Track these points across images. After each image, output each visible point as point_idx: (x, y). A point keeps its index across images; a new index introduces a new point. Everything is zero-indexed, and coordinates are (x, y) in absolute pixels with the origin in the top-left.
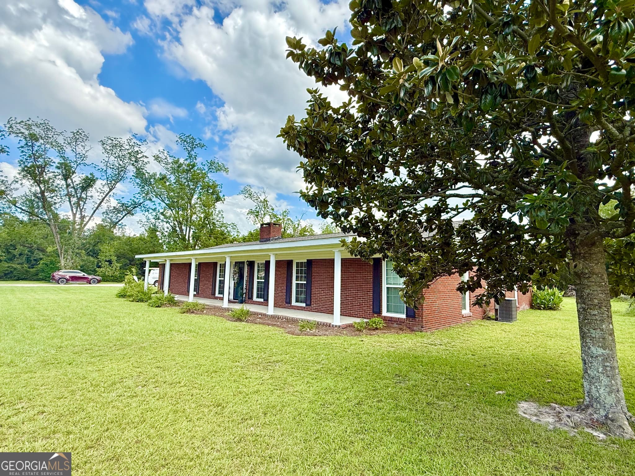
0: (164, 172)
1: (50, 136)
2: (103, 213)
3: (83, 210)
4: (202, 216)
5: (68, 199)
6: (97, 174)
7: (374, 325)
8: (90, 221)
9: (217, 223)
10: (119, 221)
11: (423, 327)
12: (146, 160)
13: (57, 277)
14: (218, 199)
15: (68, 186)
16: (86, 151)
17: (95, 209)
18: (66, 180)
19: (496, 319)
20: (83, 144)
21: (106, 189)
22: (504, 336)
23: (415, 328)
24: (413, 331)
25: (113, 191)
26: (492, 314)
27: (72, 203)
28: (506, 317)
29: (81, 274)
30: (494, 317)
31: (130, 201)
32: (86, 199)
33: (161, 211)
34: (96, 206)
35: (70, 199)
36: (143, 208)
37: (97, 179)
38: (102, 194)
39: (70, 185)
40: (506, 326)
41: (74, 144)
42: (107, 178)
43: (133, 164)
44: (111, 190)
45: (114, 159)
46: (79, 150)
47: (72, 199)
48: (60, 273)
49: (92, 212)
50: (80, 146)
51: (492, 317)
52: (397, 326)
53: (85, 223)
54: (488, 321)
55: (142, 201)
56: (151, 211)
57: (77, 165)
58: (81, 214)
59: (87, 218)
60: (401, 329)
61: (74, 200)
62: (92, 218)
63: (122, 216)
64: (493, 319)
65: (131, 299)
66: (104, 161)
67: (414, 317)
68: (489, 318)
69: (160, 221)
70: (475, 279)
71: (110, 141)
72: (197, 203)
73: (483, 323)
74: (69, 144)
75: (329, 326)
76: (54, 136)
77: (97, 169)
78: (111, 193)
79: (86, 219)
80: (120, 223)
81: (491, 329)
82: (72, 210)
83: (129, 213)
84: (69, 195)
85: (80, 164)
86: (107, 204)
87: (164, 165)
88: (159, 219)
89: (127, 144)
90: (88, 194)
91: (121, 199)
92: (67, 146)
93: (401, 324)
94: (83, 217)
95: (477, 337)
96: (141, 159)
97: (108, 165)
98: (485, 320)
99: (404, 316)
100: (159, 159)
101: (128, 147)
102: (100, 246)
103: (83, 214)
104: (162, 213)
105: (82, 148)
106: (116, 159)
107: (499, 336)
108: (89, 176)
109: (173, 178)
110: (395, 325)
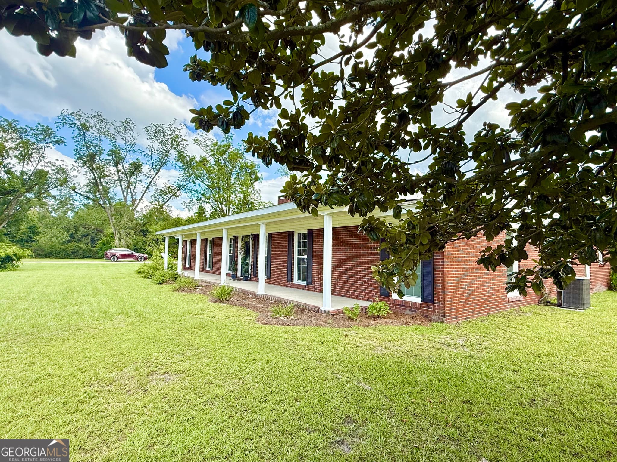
0: (204, 154)
1: (103, 127)
2: (151, 196)
3: (134, 194)
4: (242, 195)
5: (119, 184)
6: (143, 160)
7: (374, 312)
8: (140, 204)
9: (254, 202)
10: (166, 202)
11: (444, 317)
12: (185, 143)
13: (110, 255)
14: (257, 179)
15: (118, 171)
16: (134, 139)
17: (143, 192)
18: (116, 166)
19: (559, 305)
20: (131, 132)
21: (153, 173)
22: (570, 332)
23: (433, 317)
24: (431, 320)
25: (158, 175)
26: (553, 298)
27: (123, 187)
28: (573, 303)
29: (129, 252)
30: (556, 302)
31: (175, 184)
32: (136, 183)
33: (202, 192)
34: (145, 189)
35: (120, 183)
36: (187, 190)
37: (143, 163)
38: (149, 178)
39: (120, 171)
40: (574, 315)
41: (124, 132)
42: (153, 163)
43: (175, 149)
44: (156, 174)
45: (158, 144)
46: (128, 138)
47: (122, 183)
48: (112, 251)
49: (142, 195)
50: (128, 134)
51: (552, 301)
52: (410, 313)
53: (135, 205)
54: (546, 308)
55: (185, 184)
56: (193, 192)
57: (127, 152)
58: (132, 197)
59: (138, 201)
60: (413, 318)
61: (125, 184)
62: (142, 201)
63: (168, 198)
64: (554, 305)
65: (143, 275)
66: (149, 147)
67: (432, 302)
68: (548, 303)
69: (201, 201)
70: (515, 243)
71: (154, 128)
72: (234, 183)
73: (538, 311)
74: (119, 133)
75: (316, 311)
76: (107, 126)
77: (143, 154)
78: (157, 177)
79: (137, 203)
80: (166, 204)
81: (550, 319)
82: (123, 194)
83: (175, 195)
84: (120, 180)
85: (129, 151)
86: (154, 188)
87: (203, 148)
88: (200, 200)
89: (168, 129)
90: (138, 179)
91: (167, 183)
92: (118, 135)
93: (415, 311)
94: (134, 201)
95: (527, 334)
96: (181, 143)
97: (153, 150)
98: (542, 306)
99: (419, 300)
100: (199, 143)
101: (169, 133)
102: (148, 227)
103: (134, 197)
104: (203, 194)
105: (131, 136)
106: (160, 145)
107: (563, 332)
108: (136, 161)
109: (212, 160)
110: (408, 312)
